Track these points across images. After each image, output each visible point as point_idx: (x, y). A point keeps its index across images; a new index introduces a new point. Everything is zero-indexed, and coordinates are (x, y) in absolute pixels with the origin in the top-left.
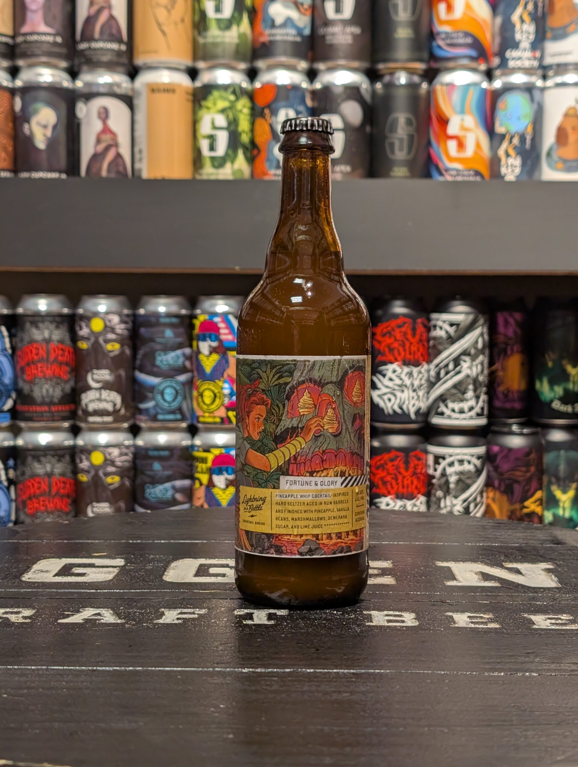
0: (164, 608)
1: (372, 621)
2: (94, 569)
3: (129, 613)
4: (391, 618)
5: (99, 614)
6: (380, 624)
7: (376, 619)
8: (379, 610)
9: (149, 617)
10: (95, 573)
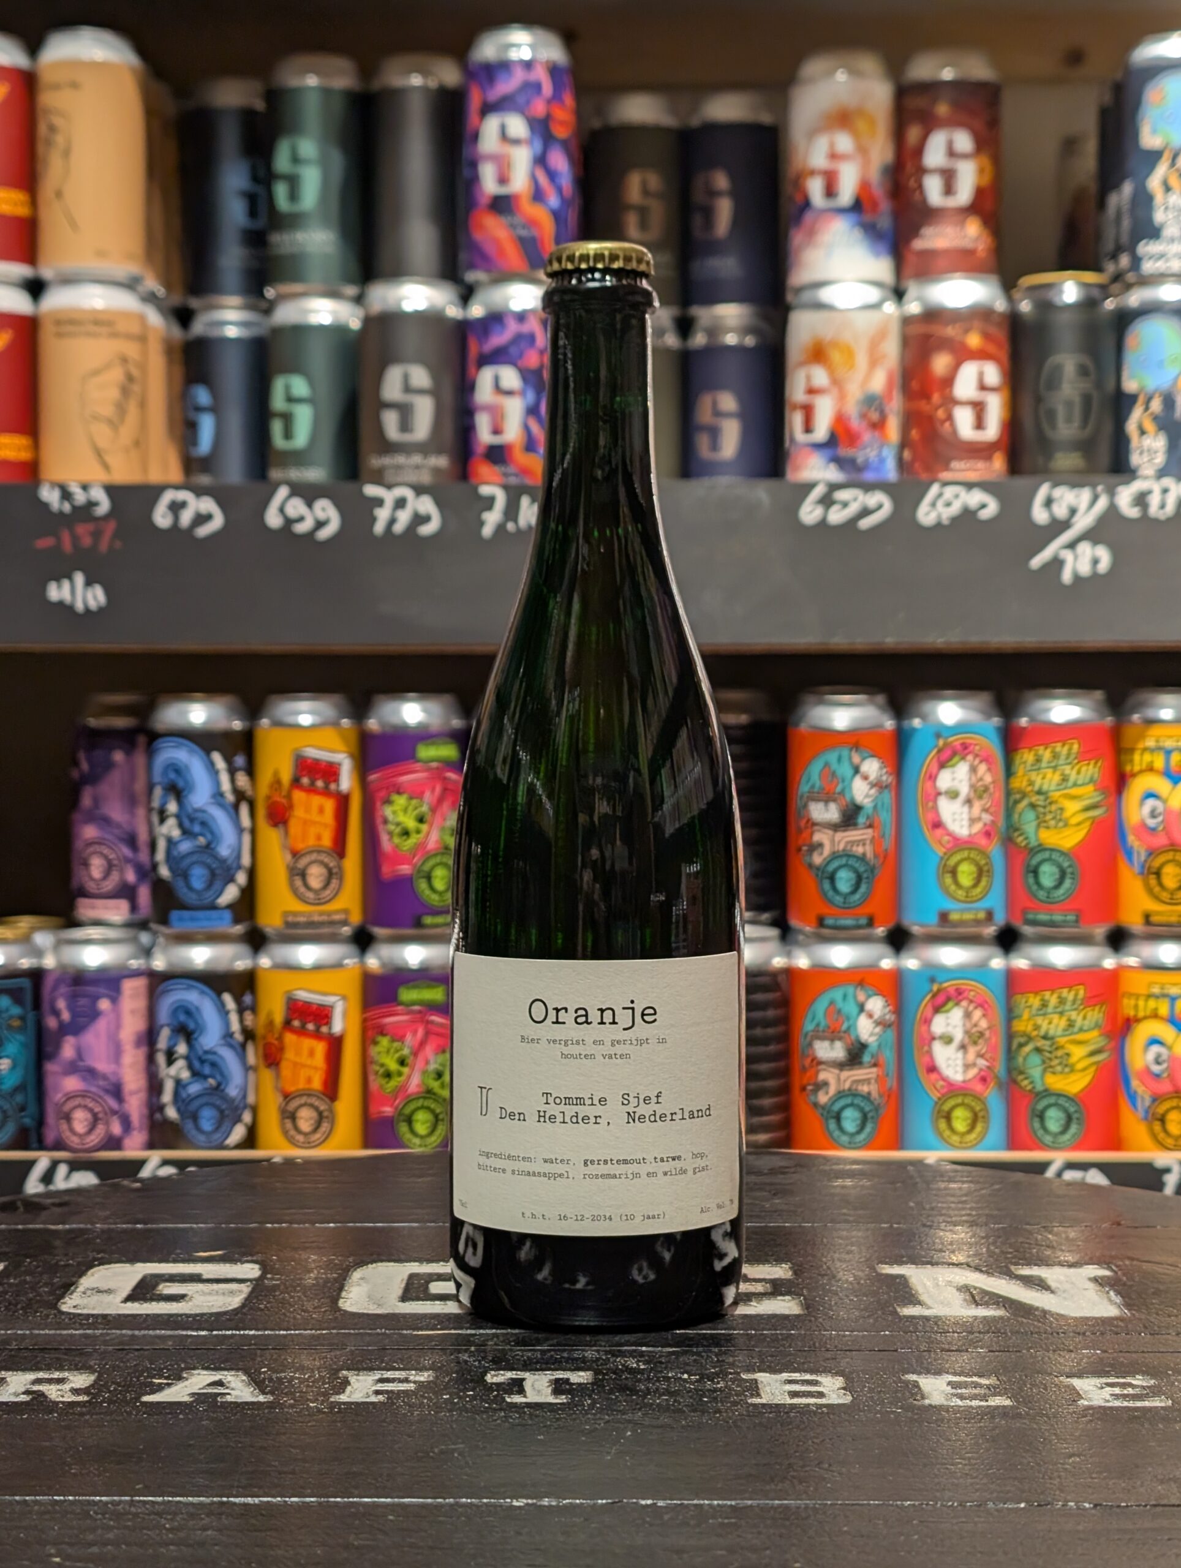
0: (348, 1369)
1: (758, 1395)
2: (200, 1286)
3: (280, 1380)
4: (797, 1387)
5: (220, 1383)
6: (775, 1402)
7: (768, 1389)
8: (773, 1371)
9: (320, 1388)
10: (204, 1294)
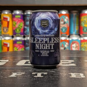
0: (13, 72)
1: (71, 76)
4: (77, 75)
6: (74, 77)
8: (73, 73)
